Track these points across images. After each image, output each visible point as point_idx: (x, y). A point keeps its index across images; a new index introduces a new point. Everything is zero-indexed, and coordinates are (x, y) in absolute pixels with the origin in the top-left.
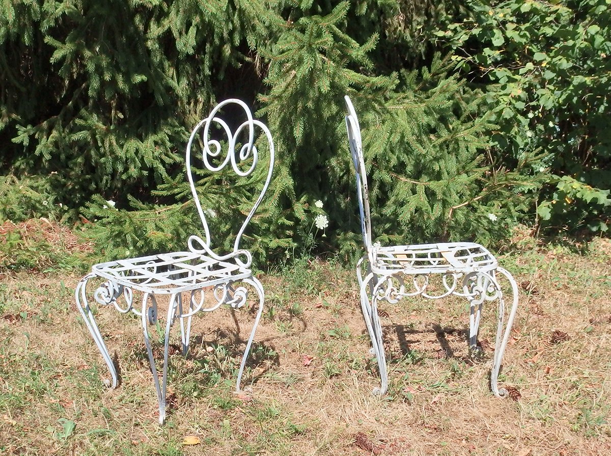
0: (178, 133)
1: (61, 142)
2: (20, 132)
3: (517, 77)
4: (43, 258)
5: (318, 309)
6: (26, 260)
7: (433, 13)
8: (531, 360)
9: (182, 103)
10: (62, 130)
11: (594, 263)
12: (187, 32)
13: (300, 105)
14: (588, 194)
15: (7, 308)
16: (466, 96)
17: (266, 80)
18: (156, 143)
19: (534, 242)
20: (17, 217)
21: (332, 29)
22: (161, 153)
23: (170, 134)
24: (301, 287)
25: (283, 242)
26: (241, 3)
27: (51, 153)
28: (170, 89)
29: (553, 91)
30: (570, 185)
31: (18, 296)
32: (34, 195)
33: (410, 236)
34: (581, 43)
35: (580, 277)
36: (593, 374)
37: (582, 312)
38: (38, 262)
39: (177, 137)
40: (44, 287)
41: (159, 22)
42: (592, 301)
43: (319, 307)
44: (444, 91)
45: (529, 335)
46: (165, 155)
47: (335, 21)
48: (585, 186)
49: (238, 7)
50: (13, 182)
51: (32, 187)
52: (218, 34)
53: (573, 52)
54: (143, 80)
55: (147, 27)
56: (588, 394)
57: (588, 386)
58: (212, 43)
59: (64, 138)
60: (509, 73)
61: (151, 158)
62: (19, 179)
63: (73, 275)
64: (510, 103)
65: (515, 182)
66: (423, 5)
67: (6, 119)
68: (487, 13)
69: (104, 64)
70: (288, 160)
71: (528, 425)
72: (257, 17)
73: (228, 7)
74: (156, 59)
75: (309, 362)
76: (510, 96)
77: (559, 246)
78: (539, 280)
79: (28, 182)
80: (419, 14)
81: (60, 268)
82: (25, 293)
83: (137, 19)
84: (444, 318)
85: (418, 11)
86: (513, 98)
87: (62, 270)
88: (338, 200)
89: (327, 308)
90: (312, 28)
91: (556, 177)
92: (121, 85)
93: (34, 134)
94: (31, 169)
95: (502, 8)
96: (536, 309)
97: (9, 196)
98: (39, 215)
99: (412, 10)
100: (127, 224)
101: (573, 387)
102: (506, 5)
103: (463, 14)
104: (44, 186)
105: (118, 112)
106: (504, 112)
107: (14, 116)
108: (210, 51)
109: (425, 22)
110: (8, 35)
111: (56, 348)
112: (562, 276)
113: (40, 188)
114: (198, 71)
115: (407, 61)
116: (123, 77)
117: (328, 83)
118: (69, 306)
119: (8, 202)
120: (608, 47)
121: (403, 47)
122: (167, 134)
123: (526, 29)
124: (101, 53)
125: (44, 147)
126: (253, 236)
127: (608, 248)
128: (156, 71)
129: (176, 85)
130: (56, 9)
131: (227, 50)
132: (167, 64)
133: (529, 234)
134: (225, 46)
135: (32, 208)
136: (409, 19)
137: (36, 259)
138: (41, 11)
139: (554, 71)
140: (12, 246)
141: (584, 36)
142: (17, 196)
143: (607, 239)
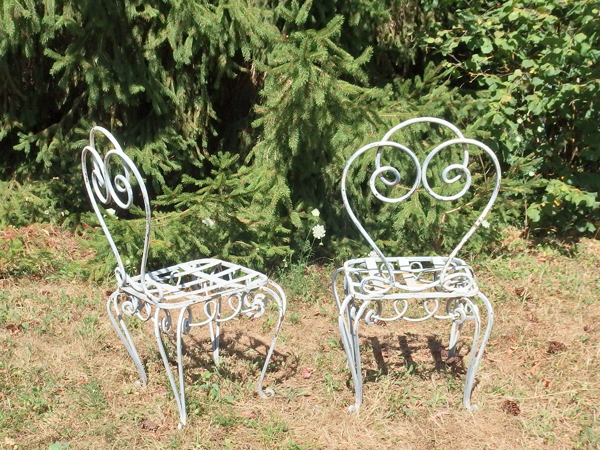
0: (175, 141)
1: (62, 150)
2: (21, 140)
3: (505, 83)
4: (46, 265)
5: (316, 317)
6: (29, 267)
7: (423, 20)
8: (528, 371)
9: (179, 112)
10: (62, 138)
11: (584, 265)
12: (183, 43)
13: (295, 116)
14: (577, 196)
15: (9, 318)
16: (457, 102)
17: (262, 92)
18: (154, 151)
19: (524, 243)
20: (19, 222)
21: (326, 42)
22: (159, 161)
23: (168, 142)
24: (298, 293)
25: (280, 250)
26: (236, 15)
27: (52, 161)
28: (167, 98)
29: (541, 98)
30: (559, 188)
31: (20, 304)
32: (37, 201)
33: (405, 241)
34: (568, 52)
35: (571, 282)
36: (591, 386)
37: (576, 319)
38: (40, 269)
39: (174, 145)
40: (46, 294)
41: (156, 33)
42: (585, 307)
43: (317, 315)
44: (437, 100)
45: (526, 344)
46: (163, 163)
47: (329, 35)
48: (574, 190)
49: (233, 19)
50: (16, 187)
51: (34, 192)
52: (213, 45)
53: (560, 59)
54: (140, 91)
55: (145, 38)
56: (588, 409)
57: (587, 399)
58: (208, 53)
59: (65, 145)
60: (498, 80)
61: (149, 166)
62: (22, 184)
63: (74, 282)
64: (500, 110)
65: (507, 188)
66: (412, 13)
67: (8, 127)
68: (476, 22)
69: (102, 75)
70: (283, 169)
71: (530, 442)
72: (252, 28)
73: (223, 19)
74: (154, 70)
75: (309, 375)
76: (500, 102)
77: (549, 248)
78: (532, 284)
79: (30, 187)
80: (408, 21)
81: (61, 274)
82: (27, 301)
83: (135, 31)
84: (440, 326)
85: (408, 18)
86: (503, 104)
87: (64, 276)
88: (333, 206)
89: (325, 316)
90: (307, 43)
91: (545, 181)
92: (119, 96)
93: (35, 142)
94: (33, 174)
95: (490, 15)
96: (531, 317)
97: (12, 201)
98: (41, 219)
99: (402, 17)
100: (127, 233)
101: (573, 401)
102: (494, 13)
103: (451, 21)
104: (46, 191)
105: (117, 120)
106: (494, 118)
107: (16, 123)
108: (206, 61)
109: (415, 29)
110: (9, 47)
111: (57, 360)
112: (553, 280)
113: (42, 193)
114: (196, 80)
115: (398, 66)
116: (121, 87)
117: (323, 96)
118: (71, 315)
119: (11, 208)
120: (594, 55)
121: (394, 53)
122: (165, 142)
123: (514, 37)
124: (99, 64)
125: (45, 154)
126: (250, 244)
127: (596, 249)
128: (153, 81)
129: (174, 94)
130: (56, 21)
131: (223, 60)
132: (164, 74)
133: (518, 236)
134: (221, 56)
135: (34, 213)
136: (399, 27)
137: (37, 265)
138: (41, 25)
139: (542, 78)
140: (14, 254)
141: (571, 45)
142: (20, 201)
143: (595, 240)
